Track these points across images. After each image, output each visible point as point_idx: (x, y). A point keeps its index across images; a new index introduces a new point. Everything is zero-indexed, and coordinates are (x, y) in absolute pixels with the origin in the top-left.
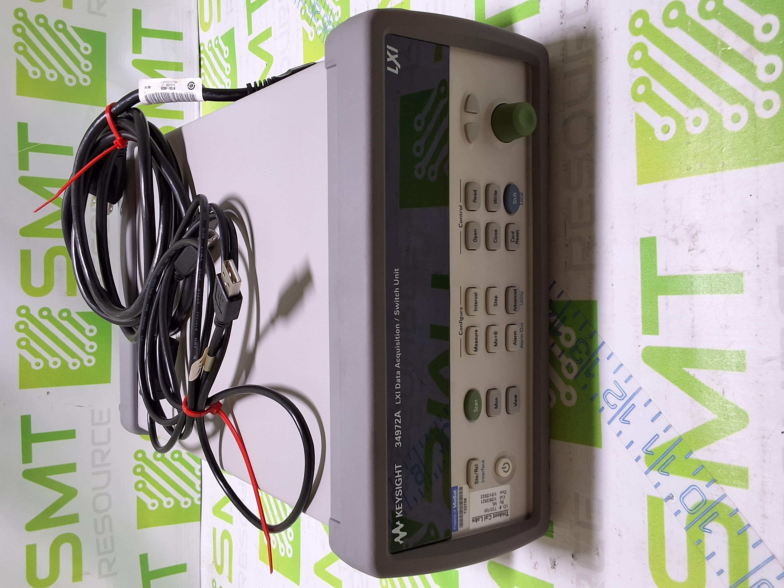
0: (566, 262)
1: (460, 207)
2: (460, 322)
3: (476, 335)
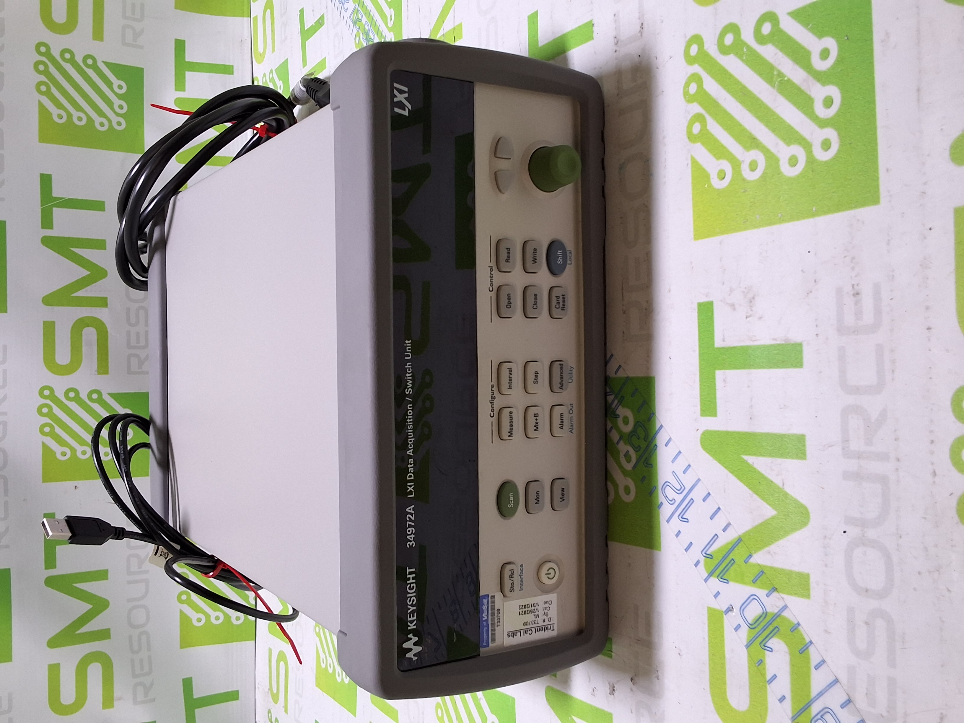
0: (623, 332)
1: (490, 268)
2: (491, 402)
3: (511, 417)
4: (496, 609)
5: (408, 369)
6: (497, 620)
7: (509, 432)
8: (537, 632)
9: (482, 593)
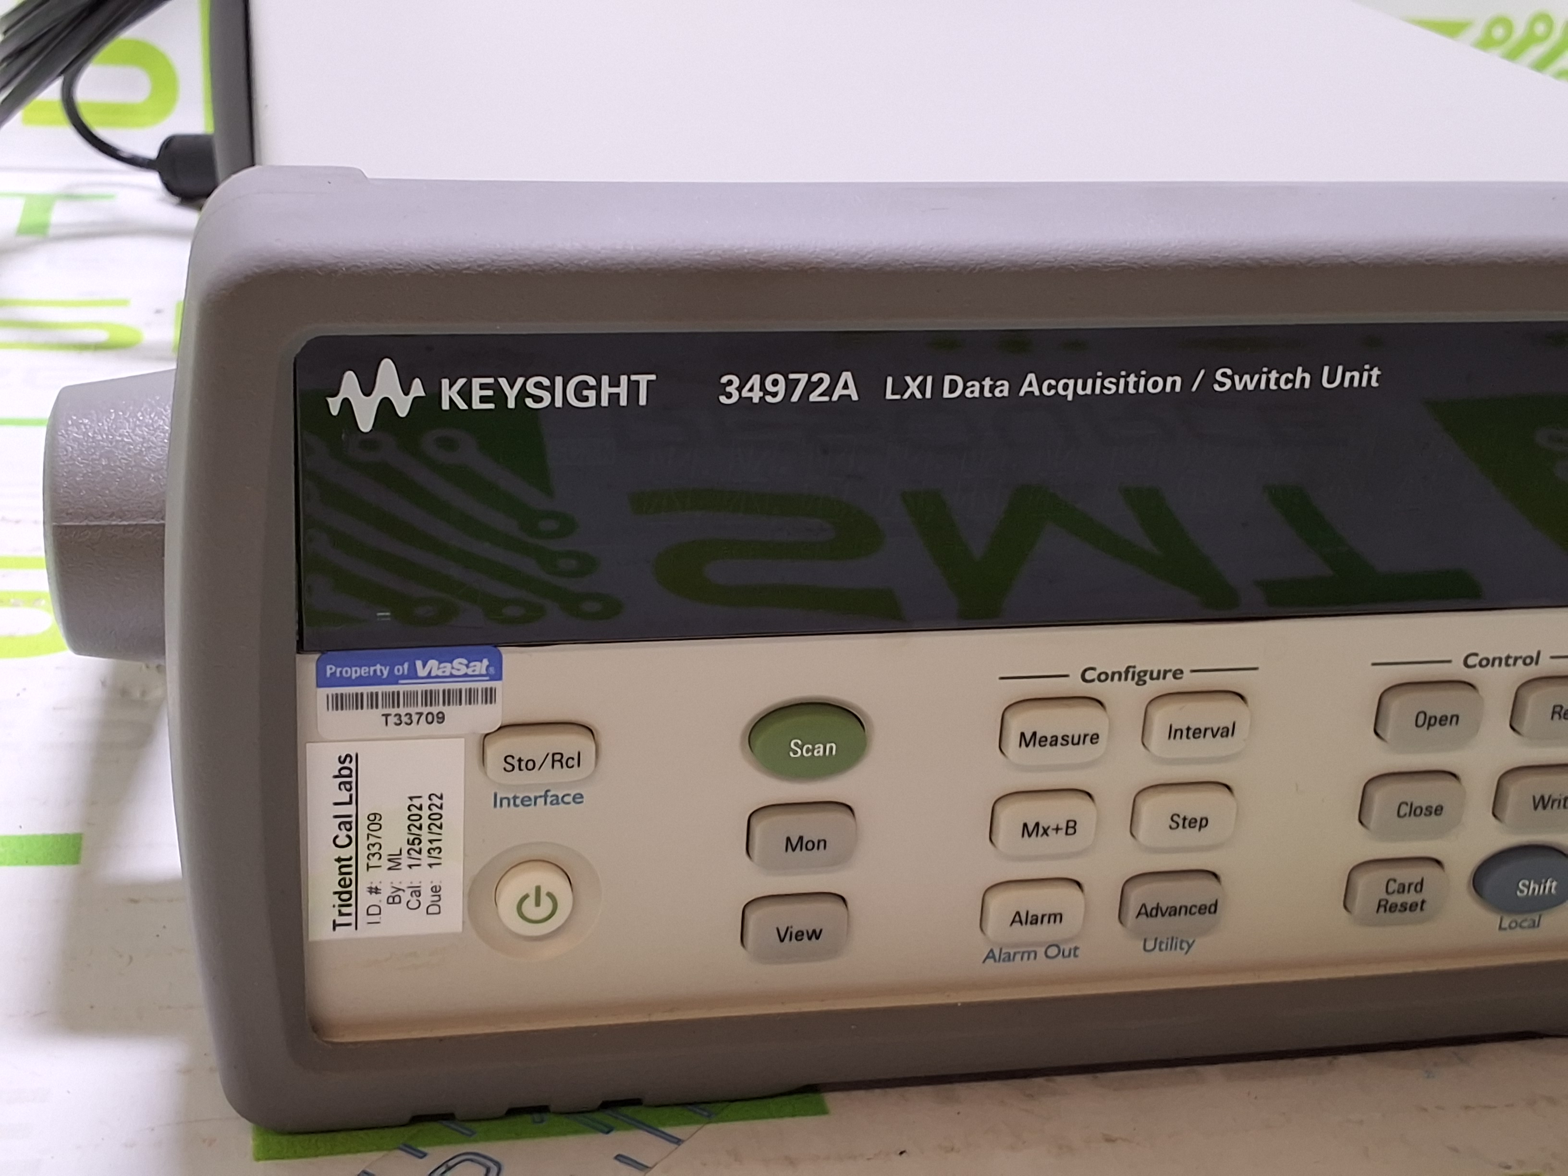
1: (1535, 656)
2: (1131, 670)
3: (1081, 740)
4: (446, 709)
5: (1291, 376)
6: (409, 715)
7: (1034, 734)
8: (338, 865)
9: (511, 656)
